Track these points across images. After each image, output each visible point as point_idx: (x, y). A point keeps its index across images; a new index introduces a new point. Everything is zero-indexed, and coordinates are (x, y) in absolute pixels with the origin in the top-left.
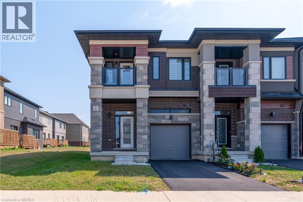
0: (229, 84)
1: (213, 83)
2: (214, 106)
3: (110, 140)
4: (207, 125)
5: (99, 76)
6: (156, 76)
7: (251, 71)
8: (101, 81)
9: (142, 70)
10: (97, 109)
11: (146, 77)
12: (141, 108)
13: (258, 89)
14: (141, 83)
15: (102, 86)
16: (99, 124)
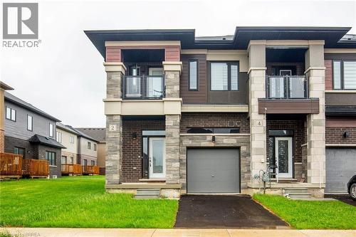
0: (285, 96)
1: (263, 96)
2: (265, 125)
3: (135, 168)
4: (257, 149)
5: (117, 87)
6: (193, 86)
7: (312, 80)
8: (119, 93)
9: (173, 78)
10: (115, 129)
11: (177, 88)
12: (171, 127)
13: (322, 103)
14: (170, 95)
15: (121, 100)
16: (117, 147)
